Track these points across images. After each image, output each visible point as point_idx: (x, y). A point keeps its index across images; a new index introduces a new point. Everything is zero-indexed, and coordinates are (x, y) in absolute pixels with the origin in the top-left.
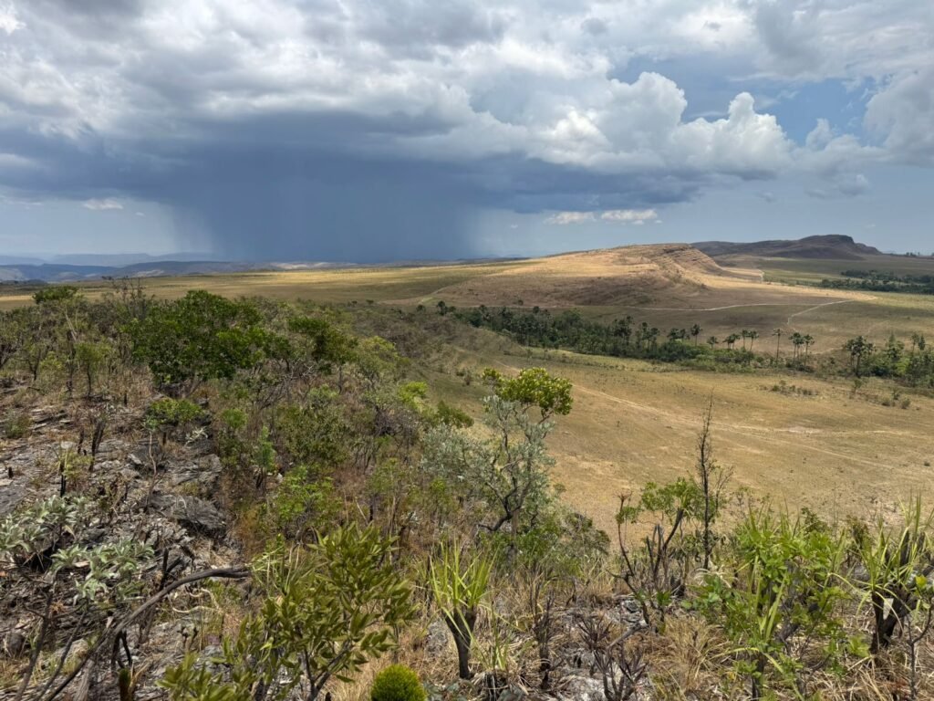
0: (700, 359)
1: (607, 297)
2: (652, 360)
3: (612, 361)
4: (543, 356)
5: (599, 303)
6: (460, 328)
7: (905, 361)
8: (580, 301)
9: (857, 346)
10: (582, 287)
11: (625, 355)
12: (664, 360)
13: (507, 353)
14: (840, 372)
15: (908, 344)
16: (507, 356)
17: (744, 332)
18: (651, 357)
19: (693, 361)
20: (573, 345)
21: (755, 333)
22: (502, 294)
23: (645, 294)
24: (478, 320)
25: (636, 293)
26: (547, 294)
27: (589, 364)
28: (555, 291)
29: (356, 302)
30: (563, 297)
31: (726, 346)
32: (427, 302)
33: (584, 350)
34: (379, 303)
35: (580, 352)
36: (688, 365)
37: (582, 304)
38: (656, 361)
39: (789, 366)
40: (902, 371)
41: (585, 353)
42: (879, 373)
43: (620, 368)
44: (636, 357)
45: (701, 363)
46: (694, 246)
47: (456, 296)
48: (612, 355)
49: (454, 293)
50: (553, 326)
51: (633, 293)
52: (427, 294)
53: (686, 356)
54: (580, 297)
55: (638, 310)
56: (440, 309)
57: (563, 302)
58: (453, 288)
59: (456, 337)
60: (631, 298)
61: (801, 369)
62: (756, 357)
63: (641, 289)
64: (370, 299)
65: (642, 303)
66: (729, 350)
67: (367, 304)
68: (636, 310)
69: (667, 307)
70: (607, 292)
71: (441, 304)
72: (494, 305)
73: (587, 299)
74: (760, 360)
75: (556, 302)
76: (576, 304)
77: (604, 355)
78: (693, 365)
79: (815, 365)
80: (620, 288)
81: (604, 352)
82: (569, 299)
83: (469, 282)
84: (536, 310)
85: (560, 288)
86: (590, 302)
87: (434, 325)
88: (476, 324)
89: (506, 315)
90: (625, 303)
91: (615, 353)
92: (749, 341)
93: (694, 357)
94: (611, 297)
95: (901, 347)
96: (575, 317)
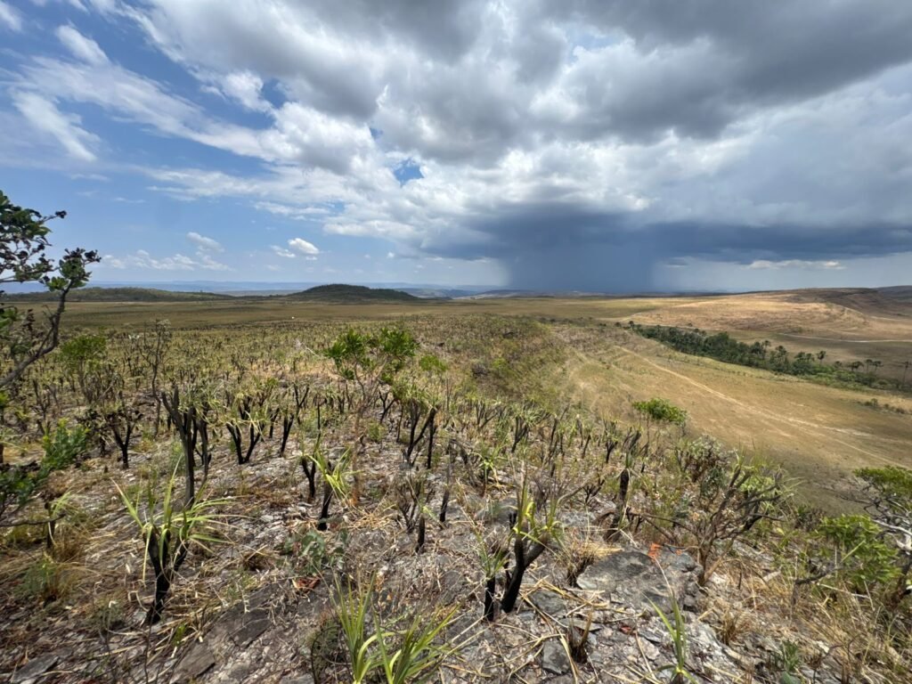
0: (821, 376)
1: (763, 326)
5: (754, 329)
6: (634, 338)
8: (740, 327)
11: (757, 366)
12: (790, 374)
16: (658, 358)
17: (869, 361)
18: (779, 370)
19: (813, 377)
20: (719, 355)
21: (879, 363)
22: (680, 318)
23: (801, 326)
24: (652, 334)
25: (793, 324)
26: (715, 321)
27: (716, 369)
28: (722, 319)
29: (582, 318)
30: (727, 323)
31: (850, 369)
32: (626, 320)
33: (724, 359)
34: (597, 319)
35: (721, 361)
36: (807, 379)
41: (724, 362)
43: (741, 374)
44: (765, 368)
45: (819, 379)
47: (647, 318)
48: (746, 365)
49: (647, 316)
50: (706, 341)
51: (789, 324)
52: (628, 315)
53: (810, 373)
54: (740, 324)
55: (789, 337)
56: (629, 325)
57: (725, 326)
58: (647, 313)
60: (786, 328)
62: (879, 380)
63: (798, 322)
64: (591, 317)
66: (853, 372)
67: (589, 319)
70: (765, 322)
71: (631, 322)
72: (666, 325)
73: (747, 326)
75: (720, 326)
76: (736, 329)
80: (777, 320)
81: (741, 362)
82: (732, 325)
83: (661, 309)
84: (697, 330)
85: (727, 317)
86: (748, 328)
87: (616, 336)
88: (650, 336)
90: (779, 331)
91: (750, 364)
92: (872, 367)
93: (814, 374)
94: (768, 326)
96: (723, 337)
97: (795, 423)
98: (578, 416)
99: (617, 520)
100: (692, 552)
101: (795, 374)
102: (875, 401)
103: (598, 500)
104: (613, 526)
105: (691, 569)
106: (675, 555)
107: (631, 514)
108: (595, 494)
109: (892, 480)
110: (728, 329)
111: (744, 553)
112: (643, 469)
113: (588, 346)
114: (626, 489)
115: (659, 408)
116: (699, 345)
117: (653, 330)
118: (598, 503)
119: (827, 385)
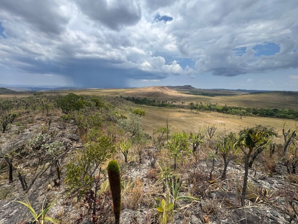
1: (151, 95)
3: (152, 107)
4: (140, 106)
6: (125, 100)
7: (199, 106)
9: (192, 104)
10: (147, 93)
11: (155, 106)
13: (134, 106)
14: (189, 108)
15: (199, 104)
18: (159, 106)
19: (166, 107)
20: (145, 104)
22: (132, 94)
26: (141, 95)
27: (148, 107)
31: (171, 104)
32: (118, 96)
33: (147, 105)
39: (181, 107)
40: (198, 108)
42: (195, 108)
43: (154, 108)
45: (167, 107)
46: (166, 86)
47: (124, 95)
50: (142, 100)
52: (118, 94)
53: (165, 106)
55: (157, 98)
58: (123, 93)
59: (124, 102)
61: (183, 108)
63: (157, 94)
65: (157, 96)
69: (162, 97)
71: (121, 96)
72: (131, 97)
74: (176, 106)
79: (185, 107)
81: (151, 105)
82: (145, 96)
84: (138, 97)
85: (143, 93)
86: (148, 96)
88: (128, 100)
89: (133, 98)
90: (155, 96)
91: (153, 105)
92: (175, 103)
95: (198, 104)
96: (145, 99)
101: (162, 106)
113: (116, 104)
116: (140, 101)
117: (128, 98)
119: (169, 108)
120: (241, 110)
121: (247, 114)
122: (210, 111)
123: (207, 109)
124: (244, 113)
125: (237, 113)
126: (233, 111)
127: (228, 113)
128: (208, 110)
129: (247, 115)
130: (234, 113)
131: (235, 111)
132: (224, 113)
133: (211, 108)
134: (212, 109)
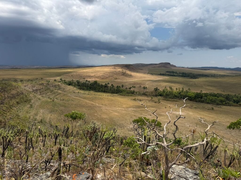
0: (123, 93)
1: (107, 78)
2: (112, 93)
4: (83, 93)
5: (104, 79)
6: (63, 86)
7: (166, 93)
8: (100, 78)
9: (156, 89)
10: (101, 75)
11: (107, 92)
12: (115, 93)
14: (153, 95)
15: (169, 89)
16: (74, 93)
17: (133, 86)
19: (121, 93)
21: (135, 87)
22: (80, 76)
23: (116, 77)
24: (70, 84)
25: (114, 77)
26: (92, 76)
27: (95, 95)
29: (37, 79)
30: (96, 77)
31: (129, 90)
32: (59, 78)
33: (97, 91)
34: (45, 79)
35: (96, 92)
36: (120, 94)
37: (101, 79)
38: (113, 94)
39: (143, 94)
40: (165, 95)
41: (97, 92)
42: (161, 95)
43: (102, 95)
44: (109, 92)
45: (123, 94)
47: (67, 77)
48: (104, 92)
49: (67, 76)
50: (90, 85)
51: (113, 77)
52: (60, 76)
54: (100, 77)
55: (114, 81)
56: (60, 81)
58: (67, 75)
59: (61, 88)
60: (113, 78)
61: (145, 95)
62: (135, 92)
64: (42, 78)
65: (115, 79)
66: (130, 90)
67: (41, 79)
68: (113, 81)
69: (121, 80)
70: (107, 76)
71: (61, 79)
73: (102, 78)
74: (136, 93)
75: (94, 79)
76: (99, 79)
77: (102, 92)
78: (121, 94)
79: (148, 94)
80: (110, 75)
82: (98, 78)
83: (73, 73)
84: (87, 81)
85: (96, 75)
87: (55, 86)
89: (78, 82)
90: (111, 79)
93: (121, 92)
94: (108, 78)
95: (167, 89)
96: (96, 82)
97: (118, 109)
98: (39, 127)
99: (59, 171)
100: (88, 171)
101: (117, 93)
102: (135, 98)
103: (52, 164)
104: (58, 174)
105: (88, 178)
106: (82, 175)
107: (66, 165)
108: (50, 163)
109: (140, 121)
110: (97, 80)
111: (107, 161)
112: (71, 142)
113: (43, 92)
114: (61, 155)
115: (74, 115)
116: (88, 86)
117: (70, 82)
118: (51, 166)
119: (125, 95)
120: (218, 97)
121: (226, 103)
122: (180, 99)
123: (176, 96)
124: (221, 101)
125: (213, 102)
126: (208, 99)
127: (202, 102)
128: (178, 97)
129: (226, 105)
130: (210, 102)
131: (211, 99)
132: (196, 102)
133: (181, 95)
134: (183, 97)
